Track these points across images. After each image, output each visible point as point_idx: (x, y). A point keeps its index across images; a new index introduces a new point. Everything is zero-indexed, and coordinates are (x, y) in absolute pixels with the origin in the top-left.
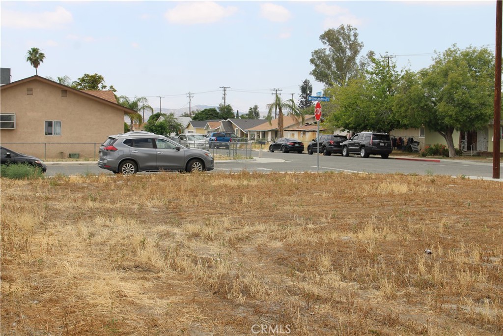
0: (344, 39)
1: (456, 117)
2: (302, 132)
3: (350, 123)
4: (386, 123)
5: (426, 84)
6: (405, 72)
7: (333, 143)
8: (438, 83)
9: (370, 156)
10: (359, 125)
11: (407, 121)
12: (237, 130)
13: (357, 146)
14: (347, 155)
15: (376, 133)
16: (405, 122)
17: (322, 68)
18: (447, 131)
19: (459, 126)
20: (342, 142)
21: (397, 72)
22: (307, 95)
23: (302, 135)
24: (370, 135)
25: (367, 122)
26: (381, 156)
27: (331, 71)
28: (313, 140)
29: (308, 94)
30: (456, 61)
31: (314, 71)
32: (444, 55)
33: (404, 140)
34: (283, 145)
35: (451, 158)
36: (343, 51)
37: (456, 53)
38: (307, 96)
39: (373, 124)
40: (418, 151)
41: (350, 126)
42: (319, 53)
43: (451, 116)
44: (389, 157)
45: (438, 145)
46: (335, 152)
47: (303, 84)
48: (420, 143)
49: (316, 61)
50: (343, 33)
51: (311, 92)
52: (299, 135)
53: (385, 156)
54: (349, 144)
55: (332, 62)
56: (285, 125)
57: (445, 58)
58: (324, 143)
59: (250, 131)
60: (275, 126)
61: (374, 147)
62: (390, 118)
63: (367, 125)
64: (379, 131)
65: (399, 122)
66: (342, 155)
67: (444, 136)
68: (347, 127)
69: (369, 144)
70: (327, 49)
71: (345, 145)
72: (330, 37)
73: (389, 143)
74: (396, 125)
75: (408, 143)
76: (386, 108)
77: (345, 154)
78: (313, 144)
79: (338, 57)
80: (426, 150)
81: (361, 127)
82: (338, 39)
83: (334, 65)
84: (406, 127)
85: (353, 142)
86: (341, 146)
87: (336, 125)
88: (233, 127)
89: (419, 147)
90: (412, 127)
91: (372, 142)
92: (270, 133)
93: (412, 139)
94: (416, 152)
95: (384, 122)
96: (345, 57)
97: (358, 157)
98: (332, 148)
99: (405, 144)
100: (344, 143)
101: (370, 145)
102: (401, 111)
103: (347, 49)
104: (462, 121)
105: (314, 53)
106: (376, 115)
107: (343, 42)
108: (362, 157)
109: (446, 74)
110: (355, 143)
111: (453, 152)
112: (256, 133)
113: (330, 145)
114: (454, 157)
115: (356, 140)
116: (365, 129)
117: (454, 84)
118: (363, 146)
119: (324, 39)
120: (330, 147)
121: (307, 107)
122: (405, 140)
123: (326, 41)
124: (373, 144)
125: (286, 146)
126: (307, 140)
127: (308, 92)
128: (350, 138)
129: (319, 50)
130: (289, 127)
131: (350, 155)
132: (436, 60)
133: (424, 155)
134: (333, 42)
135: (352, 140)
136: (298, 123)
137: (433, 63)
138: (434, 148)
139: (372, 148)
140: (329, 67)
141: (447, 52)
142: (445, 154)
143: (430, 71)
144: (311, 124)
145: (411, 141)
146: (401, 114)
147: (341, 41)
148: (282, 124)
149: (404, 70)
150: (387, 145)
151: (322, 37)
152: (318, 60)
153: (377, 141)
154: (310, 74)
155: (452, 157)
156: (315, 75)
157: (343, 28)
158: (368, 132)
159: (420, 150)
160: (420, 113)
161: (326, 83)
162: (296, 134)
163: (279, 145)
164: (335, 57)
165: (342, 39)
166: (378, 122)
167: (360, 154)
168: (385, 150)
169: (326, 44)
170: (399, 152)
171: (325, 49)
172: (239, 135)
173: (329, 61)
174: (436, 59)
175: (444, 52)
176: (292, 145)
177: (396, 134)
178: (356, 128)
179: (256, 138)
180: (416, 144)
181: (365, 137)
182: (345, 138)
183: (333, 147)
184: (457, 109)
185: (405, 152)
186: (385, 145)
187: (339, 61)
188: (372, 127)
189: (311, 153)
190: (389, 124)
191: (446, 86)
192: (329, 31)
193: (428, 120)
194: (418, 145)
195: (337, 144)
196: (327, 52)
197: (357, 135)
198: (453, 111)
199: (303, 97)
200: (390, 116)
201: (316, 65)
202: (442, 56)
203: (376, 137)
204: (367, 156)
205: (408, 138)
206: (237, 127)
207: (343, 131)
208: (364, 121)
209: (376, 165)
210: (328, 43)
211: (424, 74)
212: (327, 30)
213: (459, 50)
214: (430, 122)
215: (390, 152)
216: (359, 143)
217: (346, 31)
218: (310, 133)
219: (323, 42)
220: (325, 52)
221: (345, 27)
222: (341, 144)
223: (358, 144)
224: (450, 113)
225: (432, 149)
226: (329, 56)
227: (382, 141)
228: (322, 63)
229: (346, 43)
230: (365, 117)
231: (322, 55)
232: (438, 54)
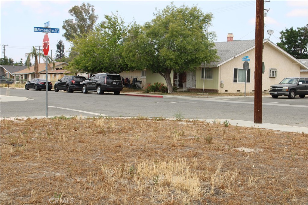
0: (85, 12)
1: (176, 60)
2: (53, 75)
3: (88, 67)
4: (117, 66)
5: (150, 34)
6: (131, 27)
7: (75, 82)
8: (160, 33)
9: (105, 93)
10: (96, 68)
11: (134, 64)
12: (7, 73)
13: (94, 85)
14: (86, 92)
15: (109, 74)
16: (133, 65)
17: (70, 32)
18: (165, 72)
19: (178, 68)
20: (82, 82)
21: (124, 27)
22: (61, 50)
23: (53, 77)
24: (105, 76)
25: (102, 65)
26: (113, 93)
27: (77, 34)
28: (59, 80)
29: (62, 50)
30: (173, 15)
31: (65, 34)
32: (163, 12)
33: (130, 80)
34: (36, 85)
35: (169, 93)
36: (85, 20)
37: (173, 9)
38: (61, 51)
39: (107, 67)
40: (141, 88)
41: (89, 68)
42: (69, 22)
43: (172, 59)
44: (120, 93)
45: (157, 83)
46: (77, 89)
47: (58, 43)
48: (142, 82)
49: (66, 27)
50: (84, 8)
51: (63, 49)
52: (51, 77)
53: (117, 93)
54: (88, 83)
55: (77, 28)
56: (40, 70)
57: (163, 14)
58: (67, 83)
59: (16, 74)
60: (32, 70)
61: (108, 85)
62: (120, 62)
63: (102, 68)
64: (111, 72)
65: (127, 65)
66: (82, 92)
67: (164, 76)
68: (86, 70)
69: (104, 83)
70: (74, 20)
71: (84, 84)
72: (75, 11)
73: (120, 82)
74: (125, 68)
75: (133, 82)
76: (117, 54)
77: (84, 91)
78: (59, 84)
79: (81, 24)
80: (148, 87)
81: (97, 69)
82: (81, 13)
83: (78, 30)
84: (132, 69)
85: (90, 82)
86: (81, 84)
87: (78, 68)
88: (5, 71)
89: (141, 85)
90: (137, 70)
91: (107, 81)
92: (30, 76)
93: (136, 79)
94: (139, 89)
95: (115, 65)
96: (86, 25)
97: (95, 94)
98: (73, 86)
99: (131, 83)
100: (84, 82)
101: (105, 83)
102: (129, 56)
103: (87, 19)
104: (180, 63)
105: (65, 22)
106: (109, 60)
107: (84, 15)
108: (98, 94)
109: (166, 25)
110: (92, 82)
111: (171, 89)
112: (20, 76)
113: (72, 84)
114: (172, 93)
115: (93, 79)
116: (100, 71)
117: (174, 33)
118: (99, 85)
119: (71, 12)
120: (72, 85)
121: (61, 58)
122: (131, 80)
123: (73, 14)
124: (108, 83)
125: (38, 85)
126: (54, 80)
127: (62, 49)
128: (88, 78)
129: (68, 20)
130: (44, 71)
131: (88, 92)
132: (157, 16)
133: (148, 92)
134: (78, 14)
135: (90, 80)
136: (50, 69)
137: (155, 18)
138: (154, 85)
139: (106, 86)
140: (75, 31)
141: (165, 9)
142: (164, 90)
143: (152, 24)
144: (60, 69)
145: (135, 80)
146: (130, 58)
147: (83, 14)
148: (38, 68)
149: (130, 25)
150: (119, 83)
151: (71, 11)
152: (68, 27)
153: (110, 80)
154: (62, 36)
155: (170, 93)
156: (66, 37)
157: (84, 5)
158: (103, 73)
159: (143, 87)
160: (146, 57)
161: (74, 42)
162: (49, 76)
163: (33, 84)
164: (79, 24)
165: (84, 13)
166: (111, 65)
167: (96, 91)
168: (117, 88)
169: (73, 15)
170: (126, 89)
171: (72, 19)
172: (9, 77)
173: (75, 28)
174: (156, 15)
175: (163, 9)
176: (43, 84)
177: (124, 75)
178: (93, 71)
179: (20, 79)
180: (139, 83)
181: (101, 77)
182: (84, 79)
183: (74, 85)
184: (176, 53)
185: (131, 89)
186: (117, 84)
187: (81, 27)
188: (106, 70)
189: (57, 91)
190: (119, 67)
191: (166, 36)
192: (75, 7)
193: (151, 63)
194: (141, 83)
195: (78, 83)
196: (74, 22)
197: (94, 76)
198: (174, 55)
199: (58, 52)
200: (120, 61)
201: (66, 30)
202: (161, 12)
203: (109, 77)
204: (102, 93)
205: (133, 78)
206: (7, 72)
207: (83, 72)
208: (100, 65)
209: (110, 99)
210: (74, 15)
211: (148, 26)
212: (74, 6)
213: (175, 7)
214: (153, 65)
215: (121, 90)
216: (95, 82)
217: (86, 7)
218: (59, 75)
219: (71, 15)
220: (72, 21)
221: (86, 4)
222: (81, 83)
223: (94, 83)
224: (171, 57)
225: (153, 86)
226: (75, 24)
227: (114, 80)
228: (70, 28)
229: (87, 15)
230: (100, 62)
231: (71, 23)
232: (158, 10)
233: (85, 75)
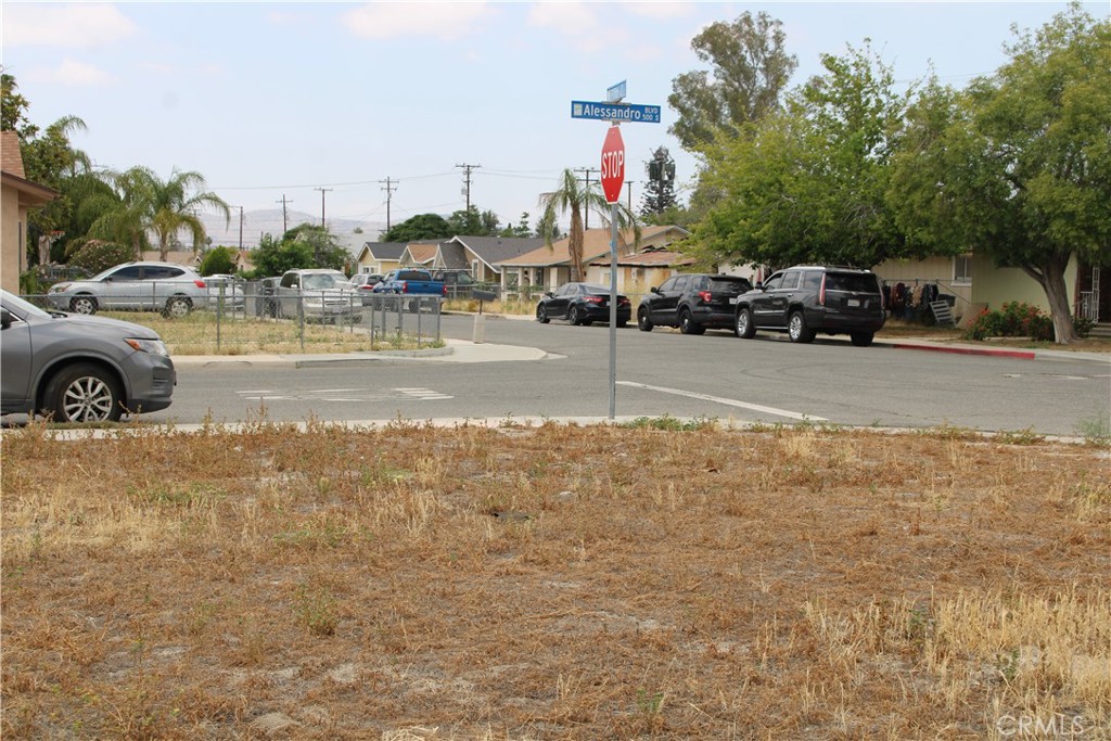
0: (750, 47)
1: (1088, 219)
2: (634, 270)
3: (760, 242)
4: (864, 242)
5: (990, 122)
6: (918, 96)
7: (711, 298)
8: (1028, 117)
9: (818, 336)
10: (786, 247)
11: (929, 233)
12: (476, 264)
13: (780, 308)
14: (750, 335)
15: (834, 270)
16: (925, 236)
17: (698, 117)
18: (1046, 262)
19: (1096, 247)
20: (735, 296)
21: (894, 97)
22: (663, 183)
23: (634, 277)
24: (819, 275)
25: (808, 237)
26: (848, 338)
27: (720, 125)
28: (653, 290)
29: (666, 182)
30: (1080, 52)
31: (677, 124)
32: (1040, 39)
33: (912, 290)
34: (573, 304)
35: (1060, 344)
36: (749, 75)
37: (1081, 27)
38: (662, 187)
39: (826, 245)
40: (952, 323)
41: (761, 248)
42: (691, 81)
43: (1070, 216)
44: (875, 340)
45: (1015, 305)
46: (717, 324)
47: (653, 158)
48: (957, 299)
49: (683, 100)
50: (747, 33)
51: (671, 177)
52: (627, 277)
53: (862, 339)
54: (756, 301)
55: (721, 105)
56: (589, 253)
57: (1042, 48)
58: (683, 299)
59: (505, 267)
60: (561, 253)
61: (828, 310)
62: (876, 226)
63: (809, 248)
64: (843, 264)
65: (901, 237)
66: (736, 335)
67: (1040, 278)
68: (750, 253)
69: (814, 300)
70: (711, 74)
71: (744, 305)
72: (716, 42)
73: (876, 300)
74: (892, 246)
75: (922, 299)
76: (864, 198)
77: (742, 330)
78: (653, 302)
79: (736, 90)
80: (980, 321)
81: (790, 252)
82: (736, 48)
83: (726, 111)
84: (920, 252)
85: (766, 296)
86: (734, 305)
87: (722, 248)
88: (468, 257)
89: (954, 311)
90: (938, 254)
91: (825, 295)
92: (554, 273)
93: (935, 288)
94: (947, 326)
95: (858, 238)
96: (752, 91)
97: (781, 340)
98: (705, 312)
99: (915, 302)
100: (742, 298)
101: (818, 304)
102: (911, 205)
103: (758, 71)
104: (1105, 230)
105: (679, 81)
106: (835, 218)
107: (748, 55)
108: (792, 341)
109: (1051, 88)
110: (772, 299)
111: (1067, 328)
112: (519, 272)
113: (702, 303)
114: (1070, 342)
115: (777, 289)
116: (802, 258)
117: (1084, 117)
118: (796, 308)
119: (702, 46)
120: (699, 309)
121: (661, 211)
122: (915, 291)
123: (706, 53)
124: (828, 302)
125: (580, 306)
126: (638, 290)
127: (666, 178)
128: (759, 283)
129: (690, 73)
130: (603, 256)
131: (758, 332)
132: (1017, 54)
133: (978, 336)
134: (724, 53)
135: (764, 289)
136: (625, 248)
137: (1008, 60)
138: (1003, 313)
139: (825, 312)
140: (715, 115)
141: (1047, 29)
142: (1041, 332)
143: (998, 86)
144: (659, 250)
145: (931, 293)
146: (912, 211)
147: (743, 53)
148: (581, 246)
149: (916, 90)
150: (870, 304)
151: (699, 43)
152: (688, 98)
153: (838, 292)
154: (668, 132)
155: (1064, 341)
156: (681, 135)
157: (747, 20)
158: (811, 265)
159: (958, 319)
160: (972, 208)
161: (708, 154)
162: (621, 273)
163: (564, 302)
164: (729, 89)
165: (745, 48)
166: (840, 237)
167: (787, 331)
168: (863, 319)
169: (706, 58)
170: (898, 324)
171: (704, 73)
172: (481, 278)
173: (714, 102)
174: (1015, 49)
175: (1041, 28)
176: (599, 304)
177: (891, 274)
178: (778, 256)
179: (520, 283)
180: (946, 304)
181: (804, 281)
182: (743, 285)
183: (708, 308)
184: (1091, 194)
185: (913, 325)
186: (862, 304)
187: (736, 100)
188: (824, 253)
189: (648, 328)
190: (872, 244)
191: (1050, 127)
192: (715, 27)
193: (993, 230)
194: (952, 304)
195: (722, 303)
196: (711, 81)
197: (779, 275)
198: (1079, 200)
199: (653, 188)
200: (874, 222)
201: (683, 110)
202: (1033, 41)
203: (833, 280)
204: (807, 337)
205: (921, 285)
206: (476, 258)
207: (741, 263)
208: (801, 236)
209: (837, 358)
210: (712, 58)
211: (981, 94)
212: (710, 25)
213: (1090, 21)
214: (1001, 236)
215: (877, 327)
216: (783, 299)
217: (756, 27)
218: (656, 271)
219: (701, 56)
220: (704, 80)
221: (753, 17)
222: (732, 301)
223: (780, 303)
224: (1070, 207)
225: (996, 316)
226: (714, 89)
227: (853, 293)
228: (697, 105)
229: (756, 56)
230: (804, 225)
231: (699, 86)
232: (1023, 34)
233: (745, 271)
